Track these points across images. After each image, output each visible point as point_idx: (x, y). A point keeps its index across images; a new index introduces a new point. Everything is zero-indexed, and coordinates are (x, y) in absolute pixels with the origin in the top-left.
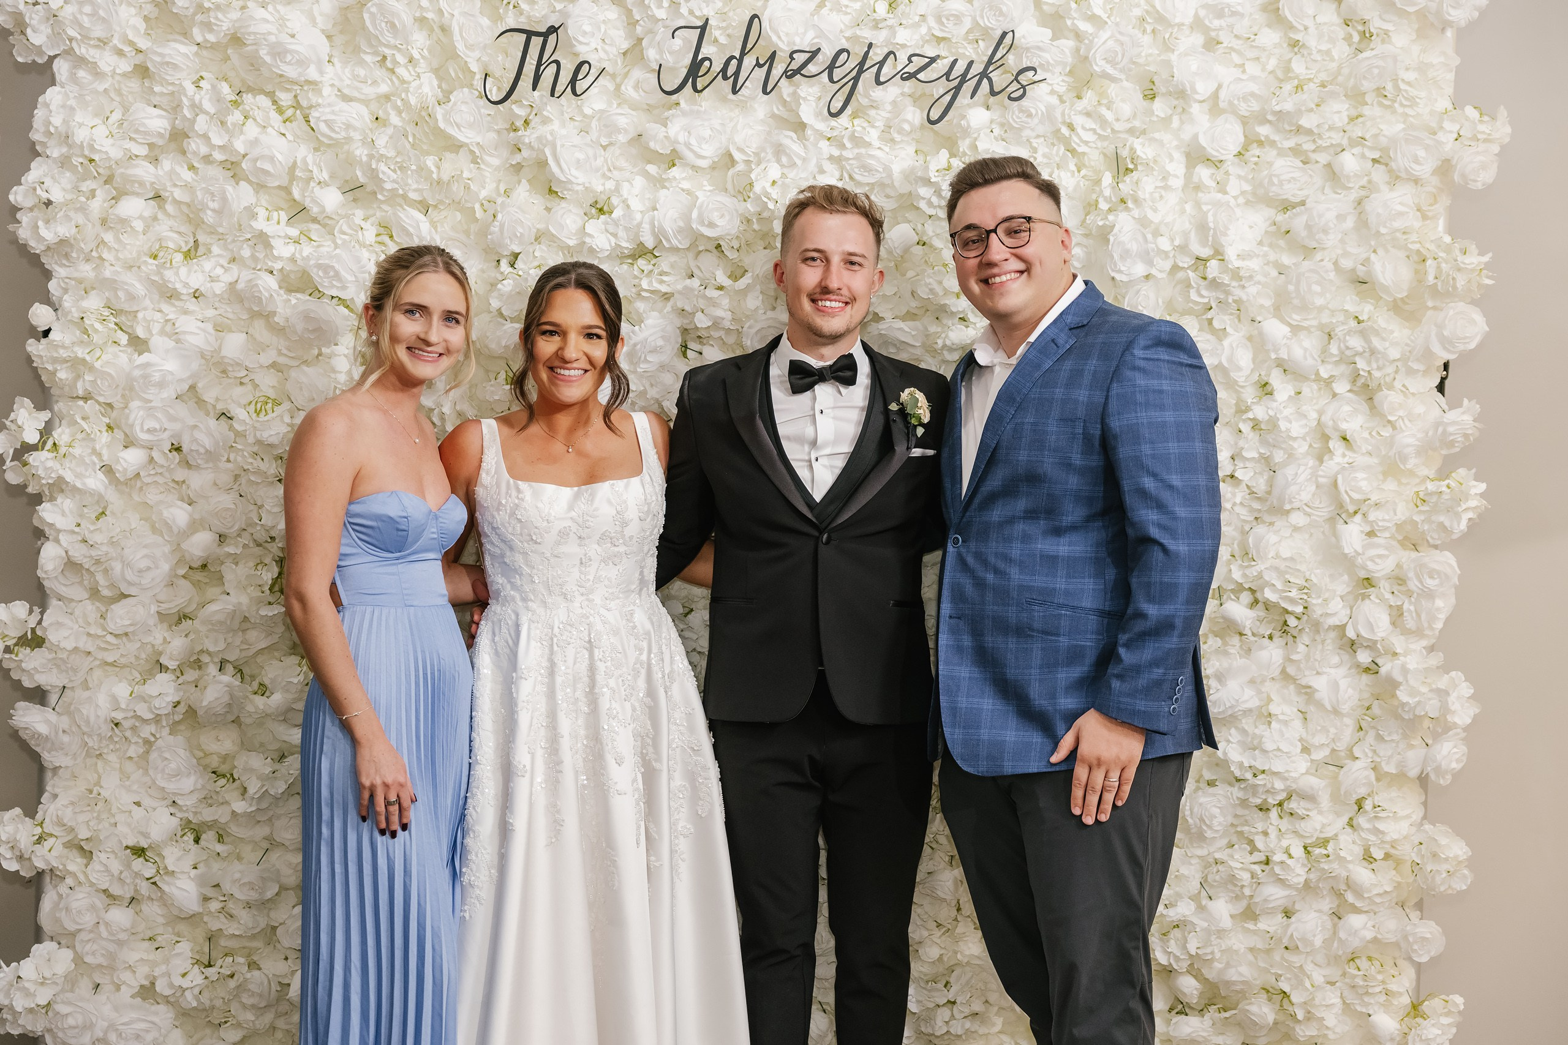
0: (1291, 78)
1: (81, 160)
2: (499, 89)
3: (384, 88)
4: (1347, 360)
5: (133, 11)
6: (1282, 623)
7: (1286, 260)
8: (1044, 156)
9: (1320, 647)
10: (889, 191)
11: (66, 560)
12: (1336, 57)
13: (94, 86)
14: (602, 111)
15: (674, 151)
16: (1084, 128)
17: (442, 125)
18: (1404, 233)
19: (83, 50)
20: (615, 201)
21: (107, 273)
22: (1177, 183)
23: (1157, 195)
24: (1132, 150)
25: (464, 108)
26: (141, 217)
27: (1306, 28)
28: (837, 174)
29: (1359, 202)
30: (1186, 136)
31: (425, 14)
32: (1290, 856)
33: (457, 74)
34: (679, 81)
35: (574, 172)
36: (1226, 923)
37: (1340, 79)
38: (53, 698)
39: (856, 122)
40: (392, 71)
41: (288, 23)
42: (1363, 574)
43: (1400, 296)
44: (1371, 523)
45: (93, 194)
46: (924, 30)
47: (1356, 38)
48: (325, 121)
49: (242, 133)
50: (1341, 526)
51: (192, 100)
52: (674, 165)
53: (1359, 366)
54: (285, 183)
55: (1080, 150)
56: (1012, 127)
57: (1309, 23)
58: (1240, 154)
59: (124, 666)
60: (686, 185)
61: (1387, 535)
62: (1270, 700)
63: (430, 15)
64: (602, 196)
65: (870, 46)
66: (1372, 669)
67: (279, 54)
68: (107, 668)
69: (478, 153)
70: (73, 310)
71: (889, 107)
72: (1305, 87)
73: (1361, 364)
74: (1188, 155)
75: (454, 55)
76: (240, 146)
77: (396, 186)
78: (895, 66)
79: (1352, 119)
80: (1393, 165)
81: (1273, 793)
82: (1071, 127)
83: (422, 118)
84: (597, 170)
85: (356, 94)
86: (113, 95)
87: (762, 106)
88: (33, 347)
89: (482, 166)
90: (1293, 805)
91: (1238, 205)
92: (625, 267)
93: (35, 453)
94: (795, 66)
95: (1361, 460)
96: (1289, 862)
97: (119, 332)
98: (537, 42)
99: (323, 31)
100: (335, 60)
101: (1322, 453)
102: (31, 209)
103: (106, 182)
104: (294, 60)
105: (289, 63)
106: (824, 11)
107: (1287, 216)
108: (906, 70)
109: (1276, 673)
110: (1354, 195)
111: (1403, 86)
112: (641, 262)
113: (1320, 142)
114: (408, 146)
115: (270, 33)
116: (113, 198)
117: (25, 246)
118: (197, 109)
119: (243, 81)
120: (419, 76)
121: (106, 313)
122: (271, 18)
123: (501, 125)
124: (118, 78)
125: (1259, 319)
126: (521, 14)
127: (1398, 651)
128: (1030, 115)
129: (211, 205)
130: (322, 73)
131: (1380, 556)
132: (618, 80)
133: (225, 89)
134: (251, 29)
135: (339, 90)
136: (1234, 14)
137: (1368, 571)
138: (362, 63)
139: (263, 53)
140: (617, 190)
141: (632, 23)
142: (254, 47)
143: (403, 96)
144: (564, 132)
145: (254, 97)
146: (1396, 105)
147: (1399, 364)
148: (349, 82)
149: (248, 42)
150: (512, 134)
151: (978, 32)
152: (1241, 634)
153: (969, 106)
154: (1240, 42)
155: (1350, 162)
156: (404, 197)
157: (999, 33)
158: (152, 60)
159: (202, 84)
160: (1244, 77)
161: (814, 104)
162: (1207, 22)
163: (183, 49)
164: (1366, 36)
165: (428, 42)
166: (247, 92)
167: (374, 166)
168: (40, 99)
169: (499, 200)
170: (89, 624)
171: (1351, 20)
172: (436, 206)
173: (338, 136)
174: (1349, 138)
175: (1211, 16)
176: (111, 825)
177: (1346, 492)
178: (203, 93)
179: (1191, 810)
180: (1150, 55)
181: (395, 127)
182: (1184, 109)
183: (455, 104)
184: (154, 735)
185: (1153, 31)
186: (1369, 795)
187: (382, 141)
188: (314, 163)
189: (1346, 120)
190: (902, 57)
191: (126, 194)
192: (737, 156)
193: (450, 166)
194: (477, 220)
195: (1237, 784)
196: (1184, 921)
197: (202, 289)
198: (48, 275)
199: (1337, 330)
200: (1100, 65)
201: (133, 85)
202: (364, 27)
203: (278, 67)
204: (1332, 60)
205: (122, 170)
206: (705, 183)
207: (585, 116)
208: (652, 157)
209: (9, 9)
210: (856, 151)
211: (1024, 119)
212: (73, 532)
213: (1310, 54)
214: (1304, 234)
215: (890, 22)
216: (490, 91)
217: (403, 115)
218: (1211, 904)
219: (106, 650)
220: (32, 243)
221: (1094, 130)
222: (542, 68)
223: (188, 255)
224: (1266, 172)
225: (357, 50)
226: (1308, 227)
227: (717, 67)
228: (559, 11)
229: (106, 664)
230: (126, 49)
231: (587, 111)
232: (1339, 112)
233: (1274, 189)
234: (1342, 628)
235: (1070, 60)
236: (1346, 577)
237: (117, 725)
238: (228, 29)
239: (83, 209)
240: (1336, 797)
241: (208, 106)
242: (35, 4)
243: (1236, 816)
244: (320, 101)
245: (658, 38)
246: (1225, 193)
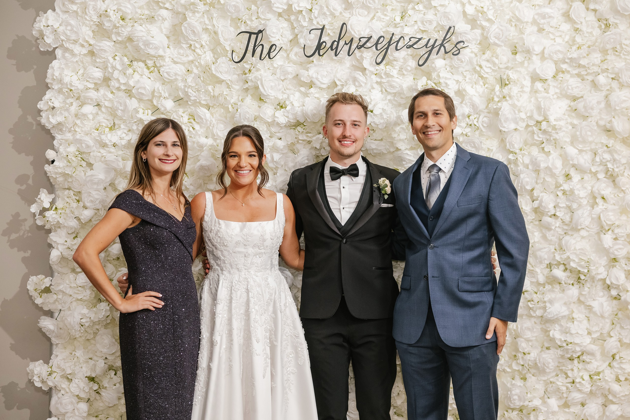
0: (575, 44)
1: (67, 90)
2: (238, 57)
3: (191, 58)
4: (603, 163)
5: (88, 28)
6: (577, 278)
7: (576, 122)
8: (469, 79)
9: (594, 288)
10: (402, 96)
11: (61, 257)
12: (595, 35)
13: (72, 60)
14: (281, 65)
15: (311, 81)
16: (486, 67)
17: (214, 72)
18: (626, 109)
19: (68, 45)
20: (287, 103)
21: (78, 137)
22: (528, 89)
23: (519, 95)
24: (508, 76)
25: (223, 65)
26: (91, 113)
27: (581, 23)
28: (380, 89)
29: (607, 97)
30: (531, 69)
31: (207, 27)
32: (583, 380)
33: (220, 50)
34: (312, 52)
35: (270, 91)
36: (556, 409)
37: (597, 44)
38: (56, 315)
39: (387, 67)
40: (194, 51)
41: (151, 32)
42: (613, 257)
43: (625, 136)
44: (616, 234)
45: (72, 104)
46: (416, 27)
47: (603, 27)
48: (166, 72)
49: (132, 78)
50: (602, 236)
51: (112, 65)
52: (312, 87)
53: (608, 166)
54: (150, 98)
55: (485, 76)
56: (455, 67)
57: (583, 20)
58: (554, 76)
59: (86, 301)
60: (317, 95)
61: (623, 239)
62: (573, 312)
63: (209, 27)
64: (282, 101)
65: (393, 34)
66: (617, 298)
67: (147, 45)
68: (78, 302)
69: (230, 84)
70: (64, 152)
71: (402, 60)
72: (582, 48)
73: (610, 165)
74: (532, 78)
75: (220, 44)
76: (132, 83)
77: (196, 98)
78: (404, 43)
79: (602, 61)
80: (621, 80)
81: (576, 352)
82: (481, 67)
83: (206, 70)
84: (280, 90)
85: (179, 61)
86: (80, 63)
87: (348, 61)
88: (48, 168)
89: (232, 89)
90: (584, 357)
91: (554, 99)
92: (292, 130)
93: (48, 212)
94: (361, 44)
95: (610, 207)
96: (583, 382)
97: (83, 161)
98: (253, 37)
99: (165, 35)
100: (171, 47)
101: (594, 204)
102: (46, 111)
103: (77, 99)
104: (153, 47)
105: (151, 49)
106: (374, 21)
107: (575, 103)
108: (408, 44)
109: (575, 299)
110: (604, 93)
111: (624, 46)
112: (299, 128)
113: (589, 71)
114: (200, 81)
115: (143, 36)
116: (80, 106)
117: (44, 126)
118: (114, 68)
119: (133, 56)
120: (205, 53)
121: (77, 153)
122: (144, 30)
123: (239, 72)
124: (82, 56)
125: (564, 147)
126: (247, 26)
127: (629, 290)
128: (462, 62)
129: (120, 108)
130: (165, 52)
131: (620, 249)
132: (288, 52)
133: (125, 60)
134: (136, 35)
135: (172, 59)
136: (550, 17)
137: (615, 255)
138: (182, 48)
139: (140, 44)
140: (288, 98)
141: (293, 28)
142: (137, 42)
143: (199, 61)
144: (265, 74)
145: (138, 62)
146: (621, 55)
147: (626, 165)
148: (176, 56)
149: (135, 40)
150: (244, 76)
151: (439, 27)
152: (560, 283)
153: (436, 58)
154: (553, 29)
155: (602, 79)
156: (200, 103)
157: (448, 27)
158: (96, 49)
159: (116, 58)
160: (555, 44)
161: (369, 60)
162: (538, 21)
163: (108, 43)
164: (608, 26)
165: (209, 38)
166: (135, 61)
167: (186, 90)
168: (50, 65)
169: (239, 104)
170: (71, 283)
171: (601, 19)
172: (213, 107)
173: (172, 78)
174: (601, 69)
175: (540, 18)
176: (80, 367)
177: (604, 221)
178: (116, 61)
179: (539, 360)
180: (514, 35)
181: (195, 74)
182: (529, 58)
183: (220, 64)
184: (97, 329)
185: (515, 25)
186: (617, 353)
187: (189, 80)
188: (162, 90)
189: (600, 62)
190: (407, 39)
191: (85, 104)
192: (338, 83)
193: (219, 90)
194: (230, 112)
195: (560, 349)
196: (537, 408)
197: (117, 143)
198: (53, 138)
199: (599, 151)
200: (492, 40)
201: (88, 59)
202: (182, 33)
203: (147, 50)
204: (593, 36)
205: (84, 94)
206: (325, 94)
207: (274, 67)
208: (302, 84)
209: (37, 29)
210: (387, 79)
211: (460, 63)
212: (64, 245)
213: (583, 34)
214: (583, 110)
215: (401, 25)
216: (235, 58)
217: (199, 69)
218: (549, 401)
219: (78, 293)
220: (47, 125)
221: (490, 68)
222: (256, 47)
223: (111, 129)
224: (566, 84)
225: (180, 42)
226: (585, 107)
227: (329, 45)
228: (263, 24)
229: (78, 300)
230: (85, 44)
231: (275, 65)
232: (597, 58)
233: (570, 91)
234: (604, 280)
235: (479, 38)
236: (605, 258)
237: (82, 325)
238: (127, 35)
239: (67, 110)
240: (603, 354)
241: (119, 67)
242: (48, 26)
243: (559, 362)
244: (165, 64)
245: (304, 34)
246: (548, 93)
